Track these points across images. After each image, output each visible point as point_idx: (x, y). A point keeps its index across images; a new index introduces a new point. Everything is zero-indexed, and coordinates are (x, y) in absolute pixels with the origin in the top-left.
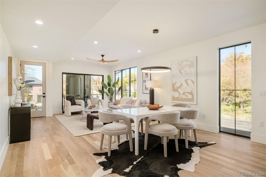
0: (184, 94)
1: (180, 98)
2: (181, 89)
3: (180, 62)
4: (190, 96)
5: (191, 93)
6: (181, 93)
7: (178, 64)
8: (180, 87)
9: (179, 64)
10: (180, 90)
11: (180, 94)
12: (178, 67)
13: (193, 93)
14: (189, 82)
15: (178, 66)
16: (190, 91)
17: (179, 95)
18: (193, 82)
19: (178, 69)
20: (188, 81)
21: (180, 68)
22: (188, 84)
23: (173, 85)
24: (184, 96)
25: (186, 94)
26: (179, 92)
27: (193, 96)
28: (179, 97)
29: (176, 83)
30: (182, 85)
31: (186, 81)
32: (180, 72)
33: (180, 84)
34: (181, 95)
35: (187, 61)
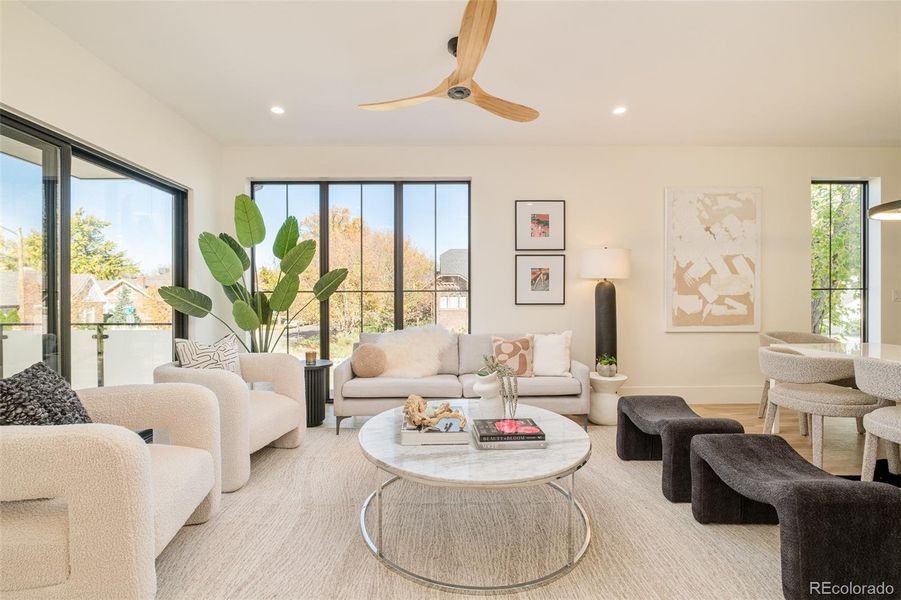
0: (720, 301)
1: (704, 315)
2: (710, 283)
3: (706, 195)
4: (741, 309)
5: (744, 299)
6: (711, 299)
7: (699, 200)
8: (706, 279)
9: (704, 204)
10: (704, 289)
11: (705, 302)
12: (701, 212)
13: (752, 298)
14: (739, 263)
15: (701, 208)
16: (741, 293)
17: (704, 307)
18: (752, 266)
19: (699, 217)
20: (734, 261)
21: (705, 215)
22: (734, 271)
23: (680, 274)
24: (722, 307)
25: (728, 301)
26: (701, 297)
27: (750, 307)
28: (702, 311)
29: (690, 264)
30: (713, 271)
31: (728, 260)
32: (707, 229)
33: (705, 270)
34: (708, 308)
35: (733, 197)
